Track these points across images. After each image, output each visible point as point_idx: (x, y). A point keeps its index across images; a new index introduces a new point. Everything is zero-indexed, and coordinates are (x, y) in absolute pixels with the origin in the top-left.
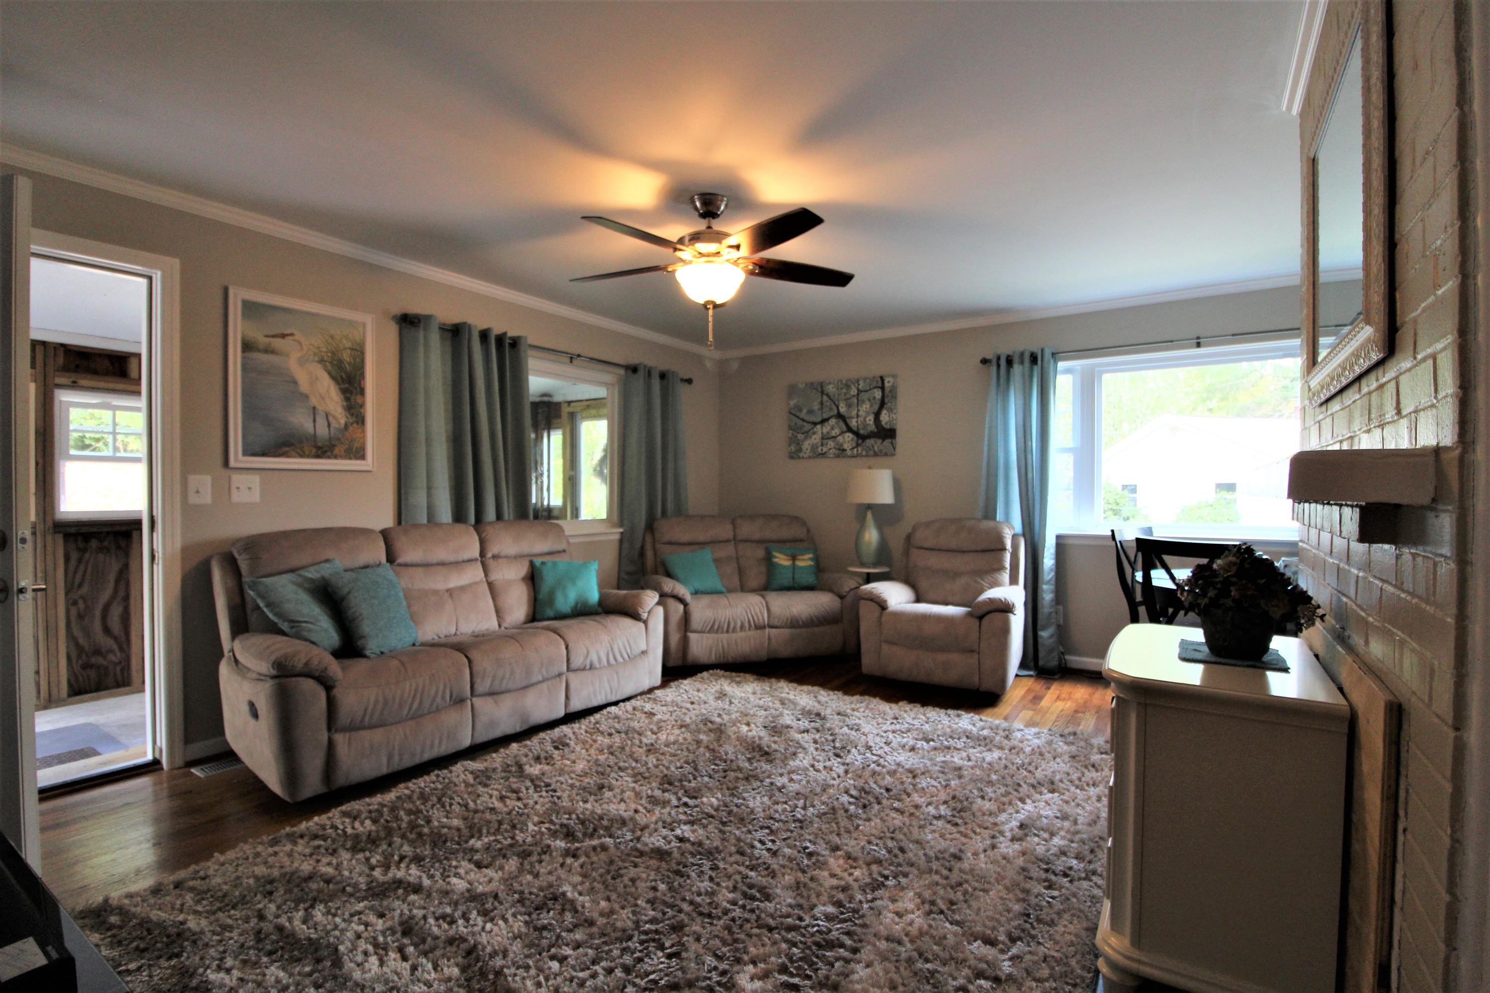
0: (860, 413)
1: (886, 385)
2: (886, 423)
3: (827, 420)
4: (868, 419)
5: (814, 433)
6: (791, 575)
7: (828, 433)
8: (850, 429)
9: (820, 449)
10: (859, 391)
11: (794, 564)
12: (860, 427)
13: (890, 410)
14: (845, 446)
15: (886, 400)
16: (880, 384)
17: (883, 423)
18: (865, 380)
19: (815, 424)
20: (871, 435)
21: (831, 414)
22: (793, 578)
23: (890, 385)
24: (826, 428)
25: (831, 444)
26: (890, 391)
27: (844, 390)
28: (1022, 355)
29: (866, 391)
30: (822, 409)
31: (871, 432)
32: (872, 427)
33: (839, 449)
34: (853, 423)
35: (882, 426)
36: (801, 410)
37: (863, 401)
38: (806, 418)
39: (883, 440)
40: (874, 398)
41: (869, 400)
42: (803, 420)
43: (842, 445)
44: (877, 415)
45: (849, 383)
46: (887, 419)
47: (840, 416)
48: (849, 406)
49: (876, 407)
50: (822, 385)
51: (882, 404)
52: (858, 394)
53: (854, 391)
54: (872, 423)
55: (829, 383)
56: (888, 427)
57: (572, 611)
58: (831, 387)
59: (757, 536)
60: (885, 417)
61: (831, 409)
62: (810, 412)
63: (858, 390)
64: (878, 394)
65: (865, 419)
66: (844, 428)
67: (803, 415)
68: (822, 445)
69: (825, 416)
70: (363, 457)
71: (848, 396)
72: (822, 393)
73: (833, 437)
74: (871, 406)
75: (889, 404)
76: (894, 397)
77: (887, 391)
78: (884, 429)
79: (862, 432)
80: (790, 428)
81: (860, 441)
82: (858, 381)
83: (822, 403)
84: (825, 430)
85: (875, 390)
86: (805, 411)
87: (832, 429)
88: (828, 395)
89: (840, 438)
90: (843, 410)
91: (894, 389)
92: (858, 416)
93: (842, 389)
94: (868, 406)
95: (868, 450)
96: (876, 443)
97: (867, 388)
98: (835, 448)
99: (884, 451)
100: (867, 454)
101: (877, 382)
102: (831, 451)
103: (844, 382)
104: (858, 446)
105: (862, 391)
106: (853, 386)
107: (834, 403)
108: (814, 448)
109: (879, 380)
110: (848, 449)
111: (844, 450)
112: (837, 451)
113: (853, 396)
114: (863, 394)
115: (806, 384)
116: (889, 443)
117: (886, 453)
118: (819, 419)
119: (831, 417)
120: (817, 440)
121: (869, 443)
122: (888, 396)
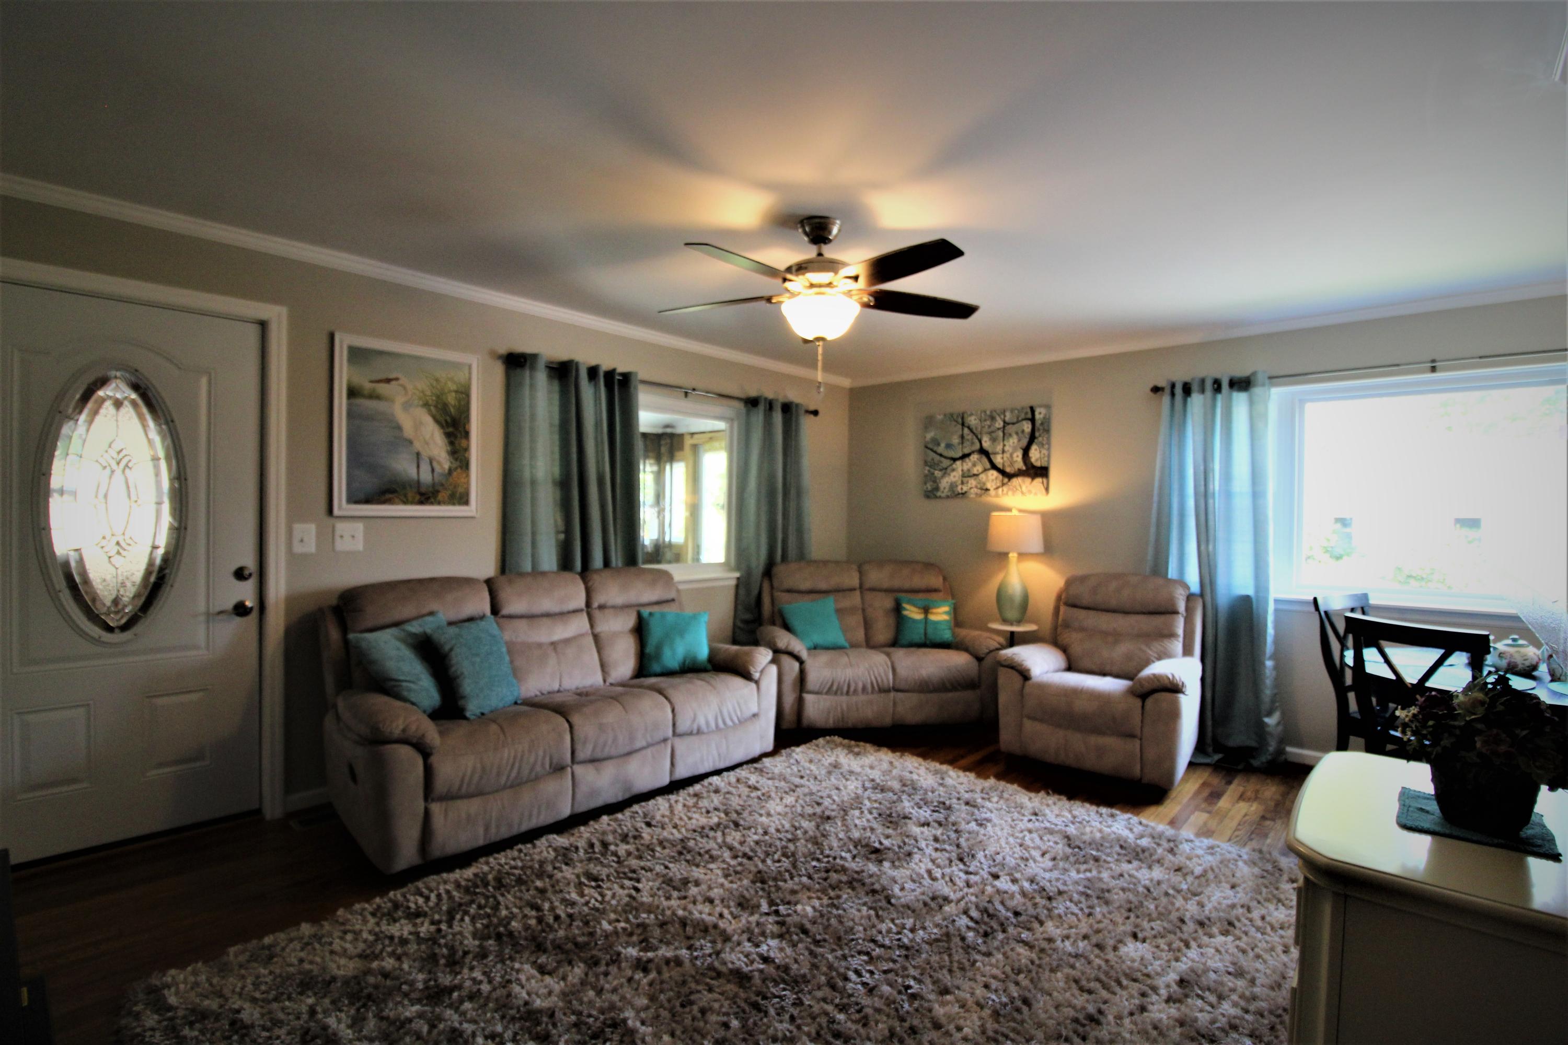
0: (1006, 448)
1: (1037, 416)
2: (1037, 460)
3: (968, 455)
4: (1015, 455)
5: (953, 470)
6: (922, 631)
7: (969, 470)
8: (994, 467)
9: (959, 487)
10: (1006, 424)
11: (926, 618)
12: (1007, 464)
13: (1043, 446)
14: (989, 486)
15: (1037, 434)
16: (1029, 416)
17: (1033, 460)
18: (1012, 410)
19: (955, 460)
20: (1019, 473)
21: (973, 449)
22: (926, 634)
23: (1042, 416)
24: (967, 465)
25: (973, 482)
26: (1042, 424)
27: (988, 423)
28: (1203, 381)
29: (1013, 424)
30: (962, 443)
31: (1019, 470)
32: (1019, 464)
33: (981, 489)
34: (998, 460)
35: (1032, 464)
36: (938, 444)
37: (1010, 435)
38: (946, 453)
39: (1034, 479)
40: (1023, 431)
41: (1017, 433)
42: (941, 455)
43: (984, 484)
44: (1026, 452)
45: (994, 414)
46: (1038, 455)
47: (983, 452)
48: (994, 440)
49: (1025, 442)
50: (962, 416)
51: (1032, 439)
52: (1004, 427)
53: (999, 424)
54: (1020, 458)
55: (971, 415)
56: (1038, 464)
57: (680, 668)
58: (973, 418)
59: (886, 584)
60: (1035, 455)
61: (973, 443)
62: (949, 446)
63: (1004, 422)
64: (1027, 427)
65: (1011, 455)
66: (988, 465)
67: (941, 449)
68: (962, 483)
69: (966, 451)
70: (466, 503)
71: (992, 429)
72: (963, 424)
73: (975, 475)
74: (1019, 440)
75: (1040, 439)
76: (1047, 431)
77: (1038, 423)
78: (1034, 467)
79: (1008, 470)
80: (926, 463)
81: (1006, 480)
82: (1004, 412)
83: (962, 437)
84: (965, 467)
85: (1024, 422)
86: (943, 445)
87: (974, 465)
88: (969, 428)
89: (983, 477)
90: (986, 444)
91: (1046, 421)
92: (1003, 452)
93: (985, 420)
94: (1016, 441)
95: (1014, 490)
96: (1024, 482)
97: (1015, 420)
98: (976, 487)
99: (1034, 491)
100: (1013, 495)
101: (1026, 413)
102: (972, 491)
103: (988, 413)
104: (1003, 484)
105: (1008, 424)
106: (998, 418)
107: (977, 437)
108: (953, 486)
109: (1029, 411)
110: (992, 489)
111: (987, 490)
112: (979, 491)
113: (999, 429)
114: (1010, 426)
115: (945, 415)
116: (1038, 481)
117: (1036, 494)
118: (960, 454)
119: (973, 452)
120: (956, 479)
121: (1016, 481)
122: (1039, 430)
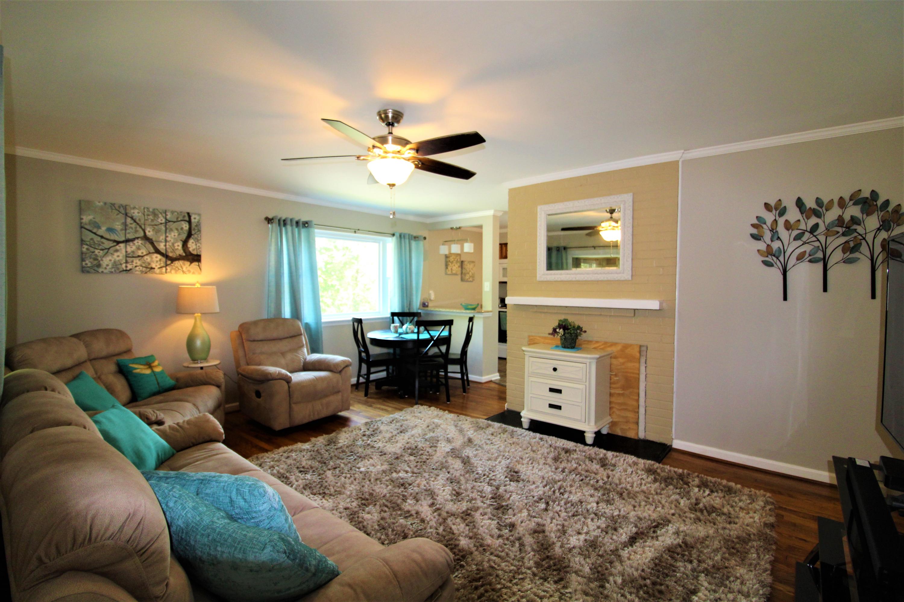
0: (168, 239)
1: (193, 220)
2: (194, 250)
3: (132, 240)
4: (176, 245)
5: (117, 251)
6: (156, 383)
7: (133, 252)
8: (158, 251)
9: (124, 266)
10: (167, 221)
11: (153, 371)
12: (169, 250)
13: (197, 241)
14: (153, 265)
15: (193, 232)
16: (187, 218)
17: (191, 249)
18: (173, 212)
19: (118, 243)
20: (179, 258)
21: (137, 235)
22: (158, 384)
23: (196, 220)
24: (131, 247)
25: (137, 262)
26: (196, 226)
27: (151, 217)
29: (174, 222)
30: (126, 230)
31: (180, 255)
32: (180, 251)
33: (147, 268)
34: (161, 247)
35: (190, 252)
36: (99, 227)
37: (171, 230)
38: (107, 236)
39: (191, 263)
40: (182, 229)
41: (177, 229)
42: (102, 237)
43: (149, 264)
44: (185, 243)
45: (156, 212)
46: (194, 247)
47: (146, 238)
48: (157, 232)
49: (184, 236)
50: (125, 207)
51: (190, 235)
52: (166, 223)
53: (161, 220)
54: (180, 247)
55: (134, 208)
56: (195, 253)
58: (136, 211)
59: (105, 352)
60: (192, 246)
61: (136, 231)
62: (110, 230)
63: (166, 219)
64: (186, 226)
65: (173, 244)
66: (152, 250)
67: (102, 231)
68: (127, 262)
69: (130, 236)
71: (155, 223)
72: (126, 215)
73: (139, 256)
74: (179, 234)
75: (196, 236)
76: (199, 231)
77: (193, 225)
78: (191, 254)
79: (171, 255)
80: (82, 242)
81: (169, 262)
82: (165, 212)
83: (125, 224)
84: (129, 249)
85: (183, 222)
86: (104, 228)
87: (138, 248)
88: (132, 218)
89: (148, 258)
90: (150, 233)
91: (198, 225)
92: (166, 241)
93: (148, 215)
94: (176, 234)
95: (177, 270)
96: (184, 265)
97: (175, 220)
98: (141, 266)
99: (192, 271)
100: (176, 273)
101: (184, 216)
102: (137, 268)
103: (151, 210)
104: (167, 265)
105: (169, 221)
106: (160, 215)
107: (141, 227)
108: (116, 265)
109: (186, 215)
110: (156, 268)
111: (152, 268)
112: (144, 269)
113: (161, 224)
114: (171, 223)
115: (105, 204)
116: (195, 264)
117: (193, 273)
118: (123, 239)
119: (138, 238)
120: (121, 258)
121: (177, 264)
122: (194, 229)
